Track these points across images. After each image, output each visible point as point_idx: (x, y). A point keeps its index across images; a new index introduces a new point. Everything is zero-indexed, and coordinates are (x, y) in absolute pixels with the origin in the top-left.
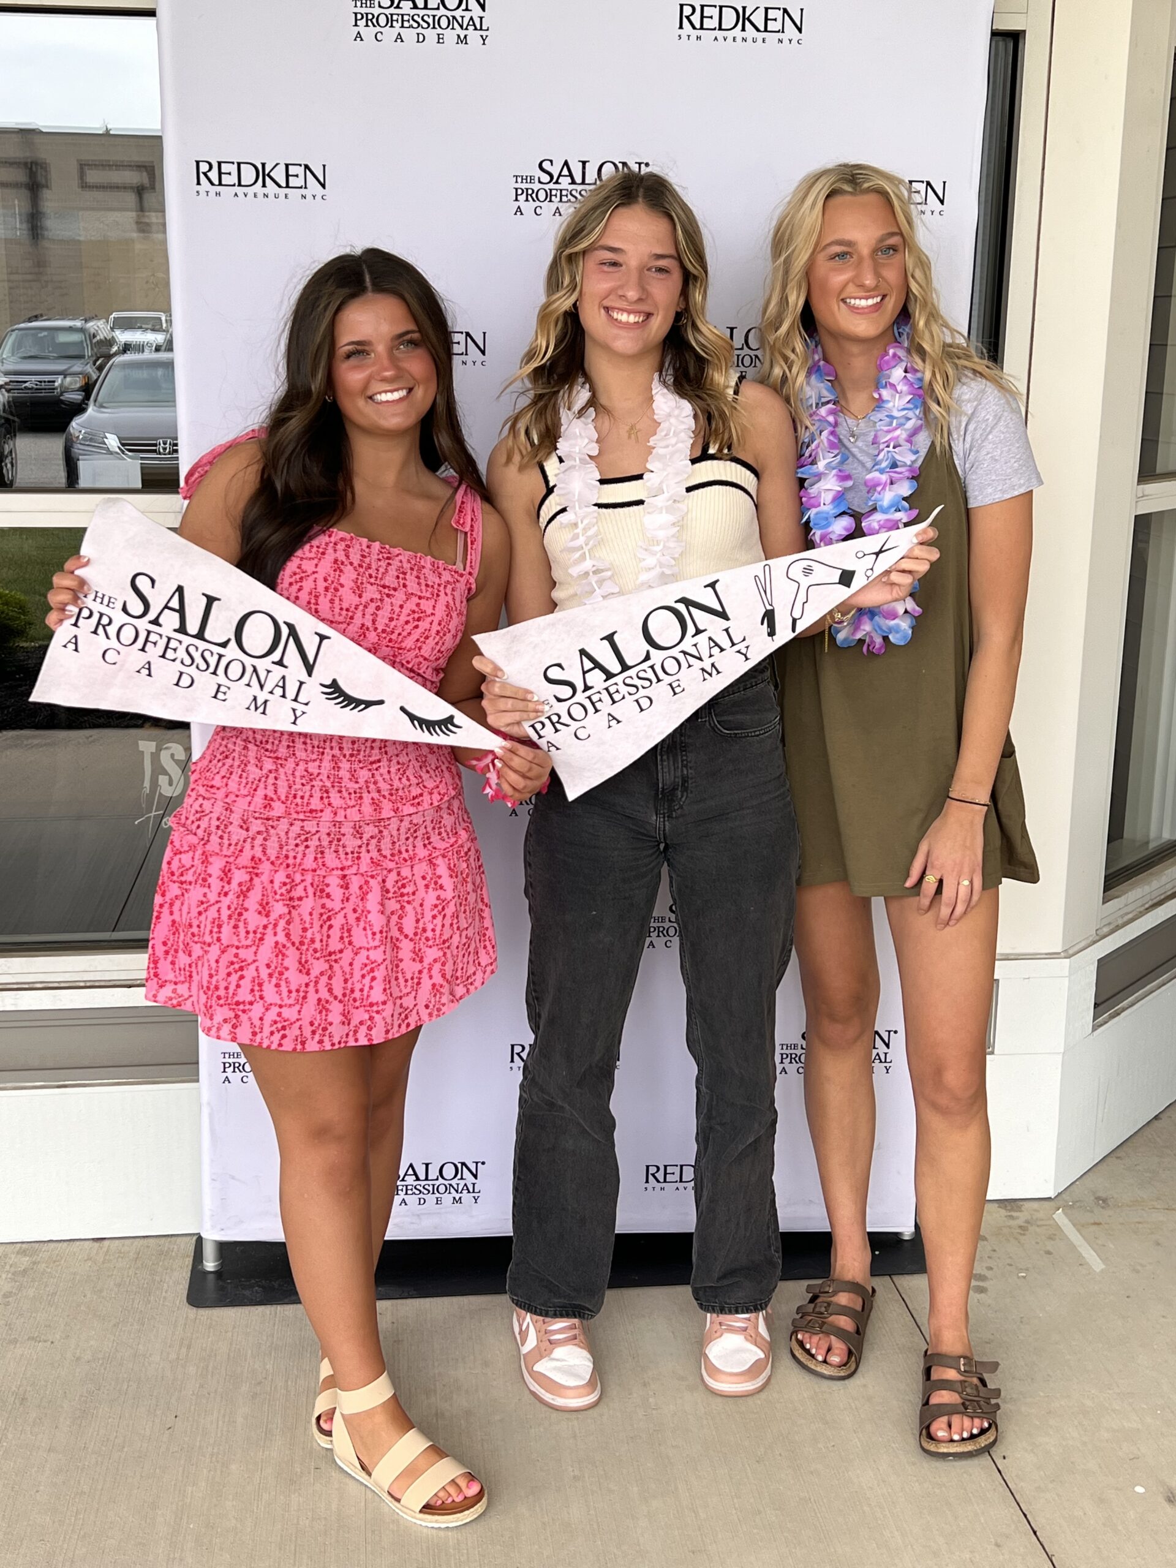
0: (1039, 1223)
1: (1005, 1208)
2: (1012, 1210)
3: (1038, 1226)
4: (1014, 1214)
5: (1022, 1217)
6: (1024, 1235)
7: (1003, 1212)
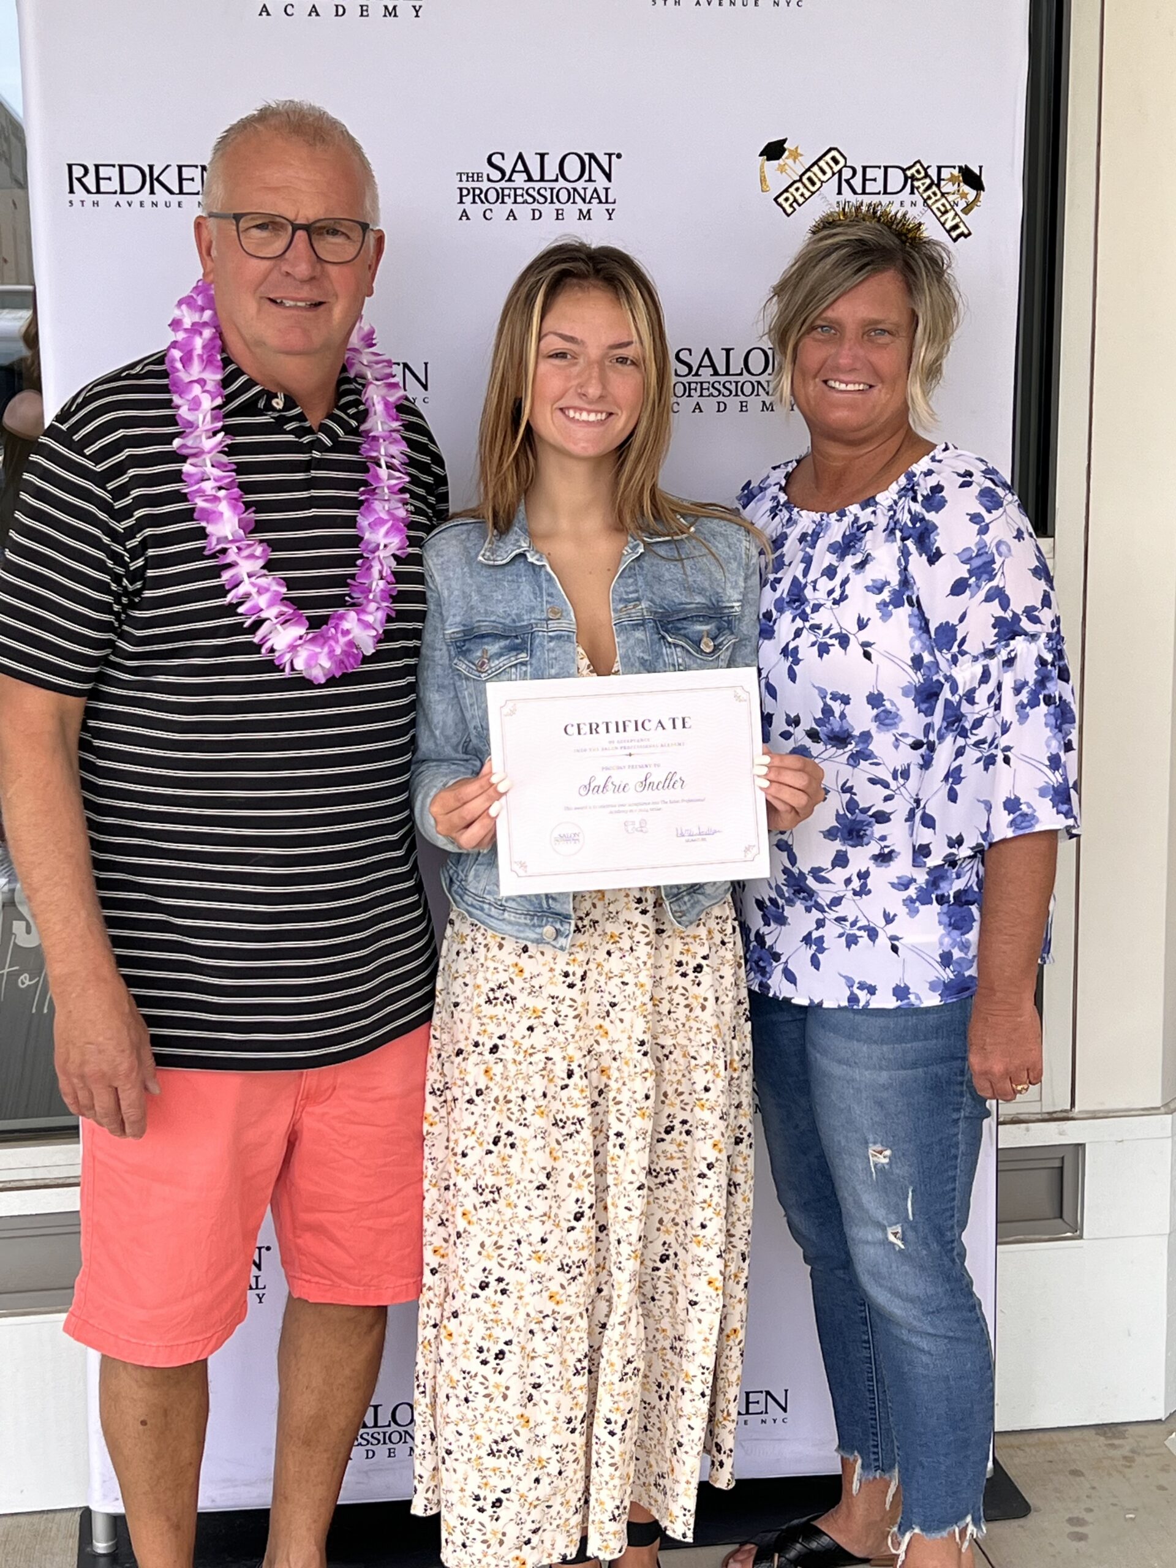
0: (1148, 1452)
1: (1104, 1434)
2: (1114, 1437)
3: (1147, 1456)
4: (1116, 1442)
5: (1126, 1445)
6: (1130, 1467)
7: (1102, 1440)
